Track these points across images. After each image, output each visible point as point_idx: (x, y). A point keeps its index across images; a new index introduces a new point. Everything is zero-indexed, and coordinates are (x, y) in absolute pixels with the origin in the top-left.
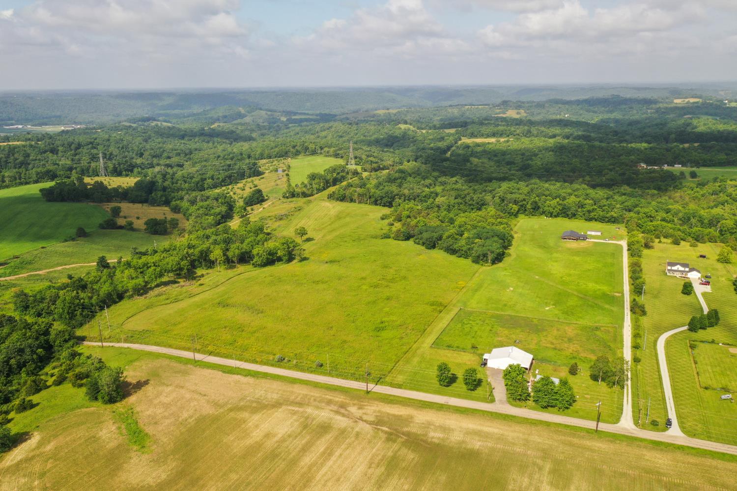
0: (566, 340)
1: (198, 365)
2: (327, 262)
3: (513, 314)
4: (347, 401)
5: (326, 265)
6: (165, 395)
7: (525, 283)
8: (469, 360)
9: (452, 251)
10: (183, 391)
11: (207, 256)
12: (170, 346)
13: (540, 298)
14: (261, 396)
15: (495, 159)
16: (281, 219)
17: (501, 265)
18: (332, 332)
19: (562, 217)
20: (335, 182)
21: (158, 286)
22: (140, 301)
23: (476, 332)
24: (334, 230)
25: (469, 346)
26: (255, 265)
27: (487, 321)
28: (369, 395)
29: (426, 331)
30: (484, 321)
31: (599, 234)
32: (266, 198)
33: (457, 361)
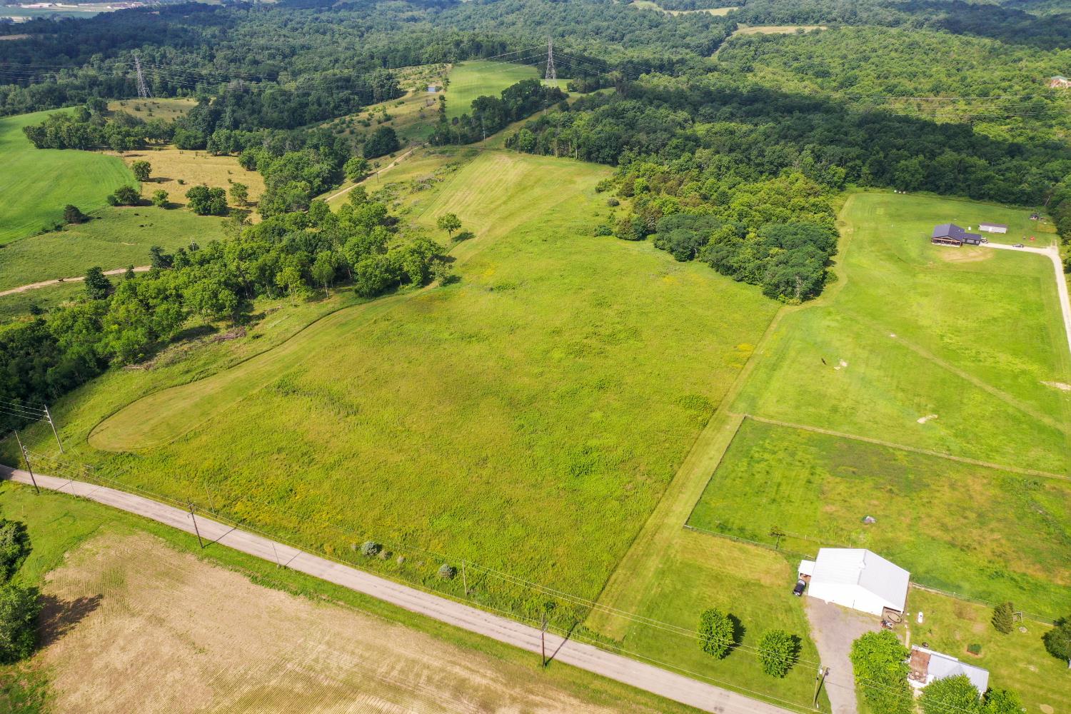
0: (973, 516)
1: (207, 556)
2: (492, 289)
3: (853, 436)
4: (499, 688)
5: (491, 293)
6: (122, 643)
7: (871, 351)
8: (767, 572)
9: (724, 268)
10: (160, 634)
11: (273, 275)
12: (164, 498)
13: (903, 390)
14: (317, 660)
15: (795, 64)
16: (421, 189)
17: (818, 302)
18: (486, 473)
19: (927, 190)
20: (521, 113)
21: (176, 339)
22: (137, 376)
23: (779, 485)
24: (511, 214)
25: (766, 531)
26: (360, 294)
27: (800, 455)
28: (549, 672)
29: (675, 479)
30: (793, 455)
31: (1003, 230)
32: (402, 142)
33: (740, 574)
